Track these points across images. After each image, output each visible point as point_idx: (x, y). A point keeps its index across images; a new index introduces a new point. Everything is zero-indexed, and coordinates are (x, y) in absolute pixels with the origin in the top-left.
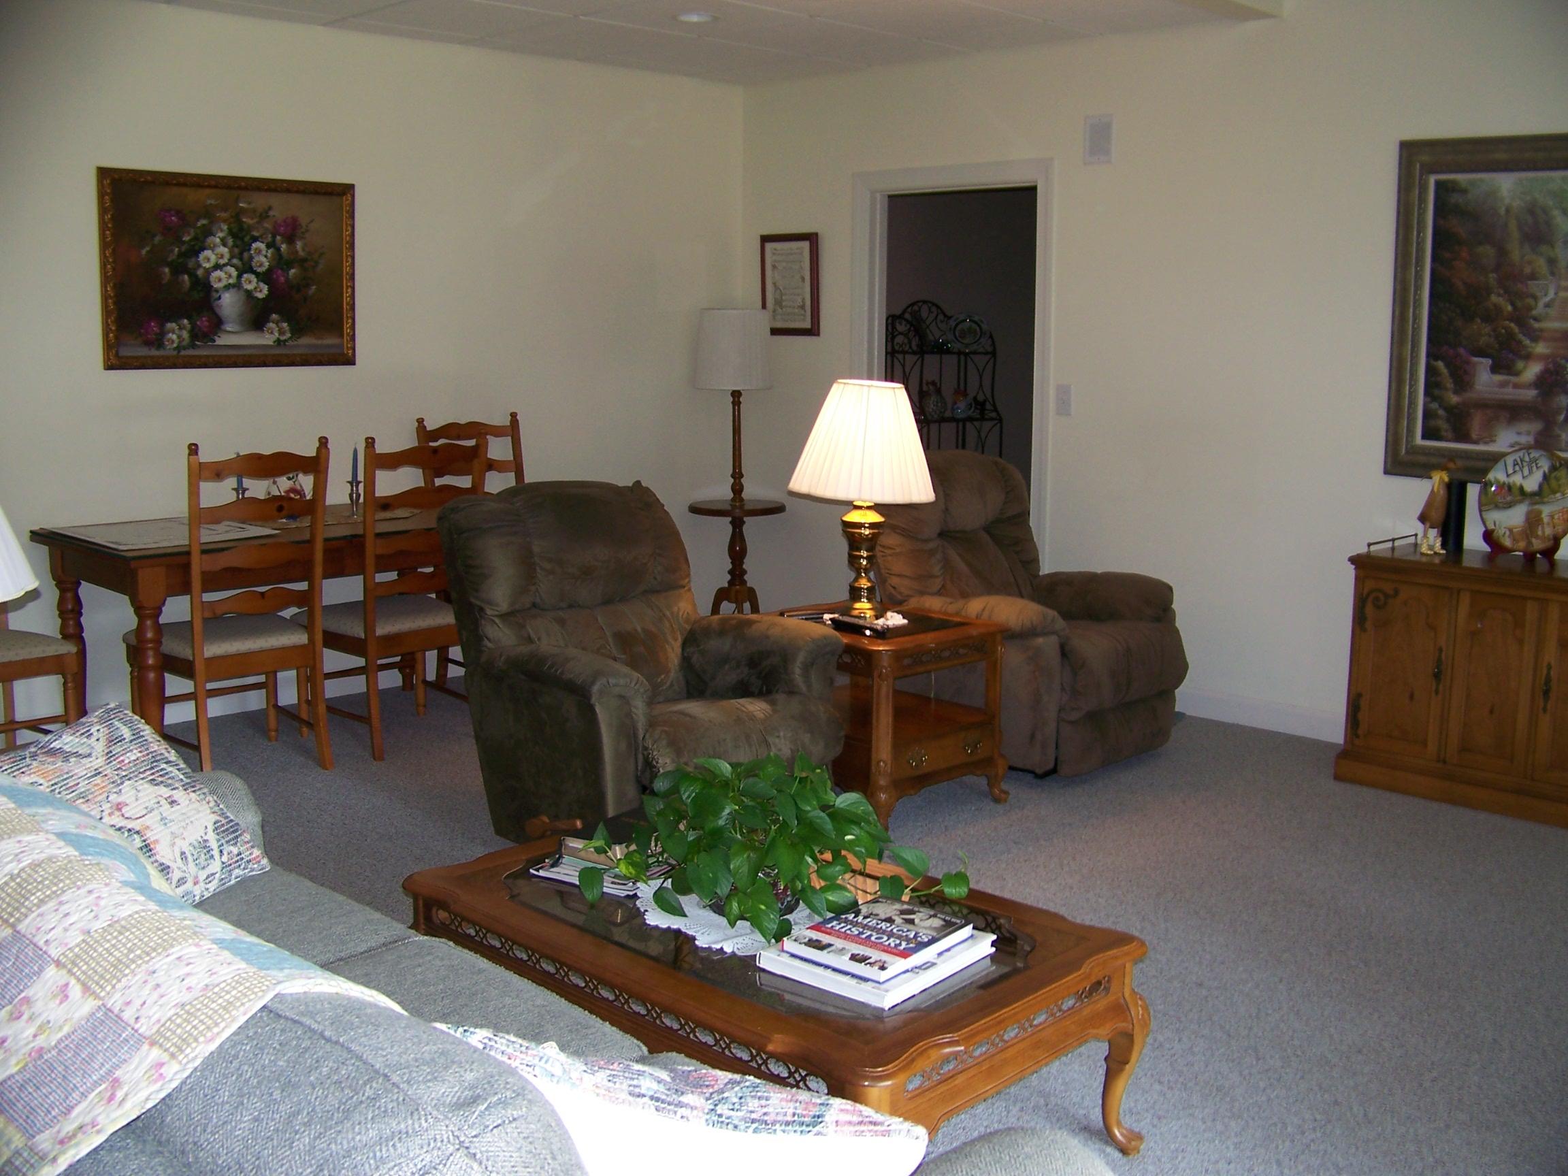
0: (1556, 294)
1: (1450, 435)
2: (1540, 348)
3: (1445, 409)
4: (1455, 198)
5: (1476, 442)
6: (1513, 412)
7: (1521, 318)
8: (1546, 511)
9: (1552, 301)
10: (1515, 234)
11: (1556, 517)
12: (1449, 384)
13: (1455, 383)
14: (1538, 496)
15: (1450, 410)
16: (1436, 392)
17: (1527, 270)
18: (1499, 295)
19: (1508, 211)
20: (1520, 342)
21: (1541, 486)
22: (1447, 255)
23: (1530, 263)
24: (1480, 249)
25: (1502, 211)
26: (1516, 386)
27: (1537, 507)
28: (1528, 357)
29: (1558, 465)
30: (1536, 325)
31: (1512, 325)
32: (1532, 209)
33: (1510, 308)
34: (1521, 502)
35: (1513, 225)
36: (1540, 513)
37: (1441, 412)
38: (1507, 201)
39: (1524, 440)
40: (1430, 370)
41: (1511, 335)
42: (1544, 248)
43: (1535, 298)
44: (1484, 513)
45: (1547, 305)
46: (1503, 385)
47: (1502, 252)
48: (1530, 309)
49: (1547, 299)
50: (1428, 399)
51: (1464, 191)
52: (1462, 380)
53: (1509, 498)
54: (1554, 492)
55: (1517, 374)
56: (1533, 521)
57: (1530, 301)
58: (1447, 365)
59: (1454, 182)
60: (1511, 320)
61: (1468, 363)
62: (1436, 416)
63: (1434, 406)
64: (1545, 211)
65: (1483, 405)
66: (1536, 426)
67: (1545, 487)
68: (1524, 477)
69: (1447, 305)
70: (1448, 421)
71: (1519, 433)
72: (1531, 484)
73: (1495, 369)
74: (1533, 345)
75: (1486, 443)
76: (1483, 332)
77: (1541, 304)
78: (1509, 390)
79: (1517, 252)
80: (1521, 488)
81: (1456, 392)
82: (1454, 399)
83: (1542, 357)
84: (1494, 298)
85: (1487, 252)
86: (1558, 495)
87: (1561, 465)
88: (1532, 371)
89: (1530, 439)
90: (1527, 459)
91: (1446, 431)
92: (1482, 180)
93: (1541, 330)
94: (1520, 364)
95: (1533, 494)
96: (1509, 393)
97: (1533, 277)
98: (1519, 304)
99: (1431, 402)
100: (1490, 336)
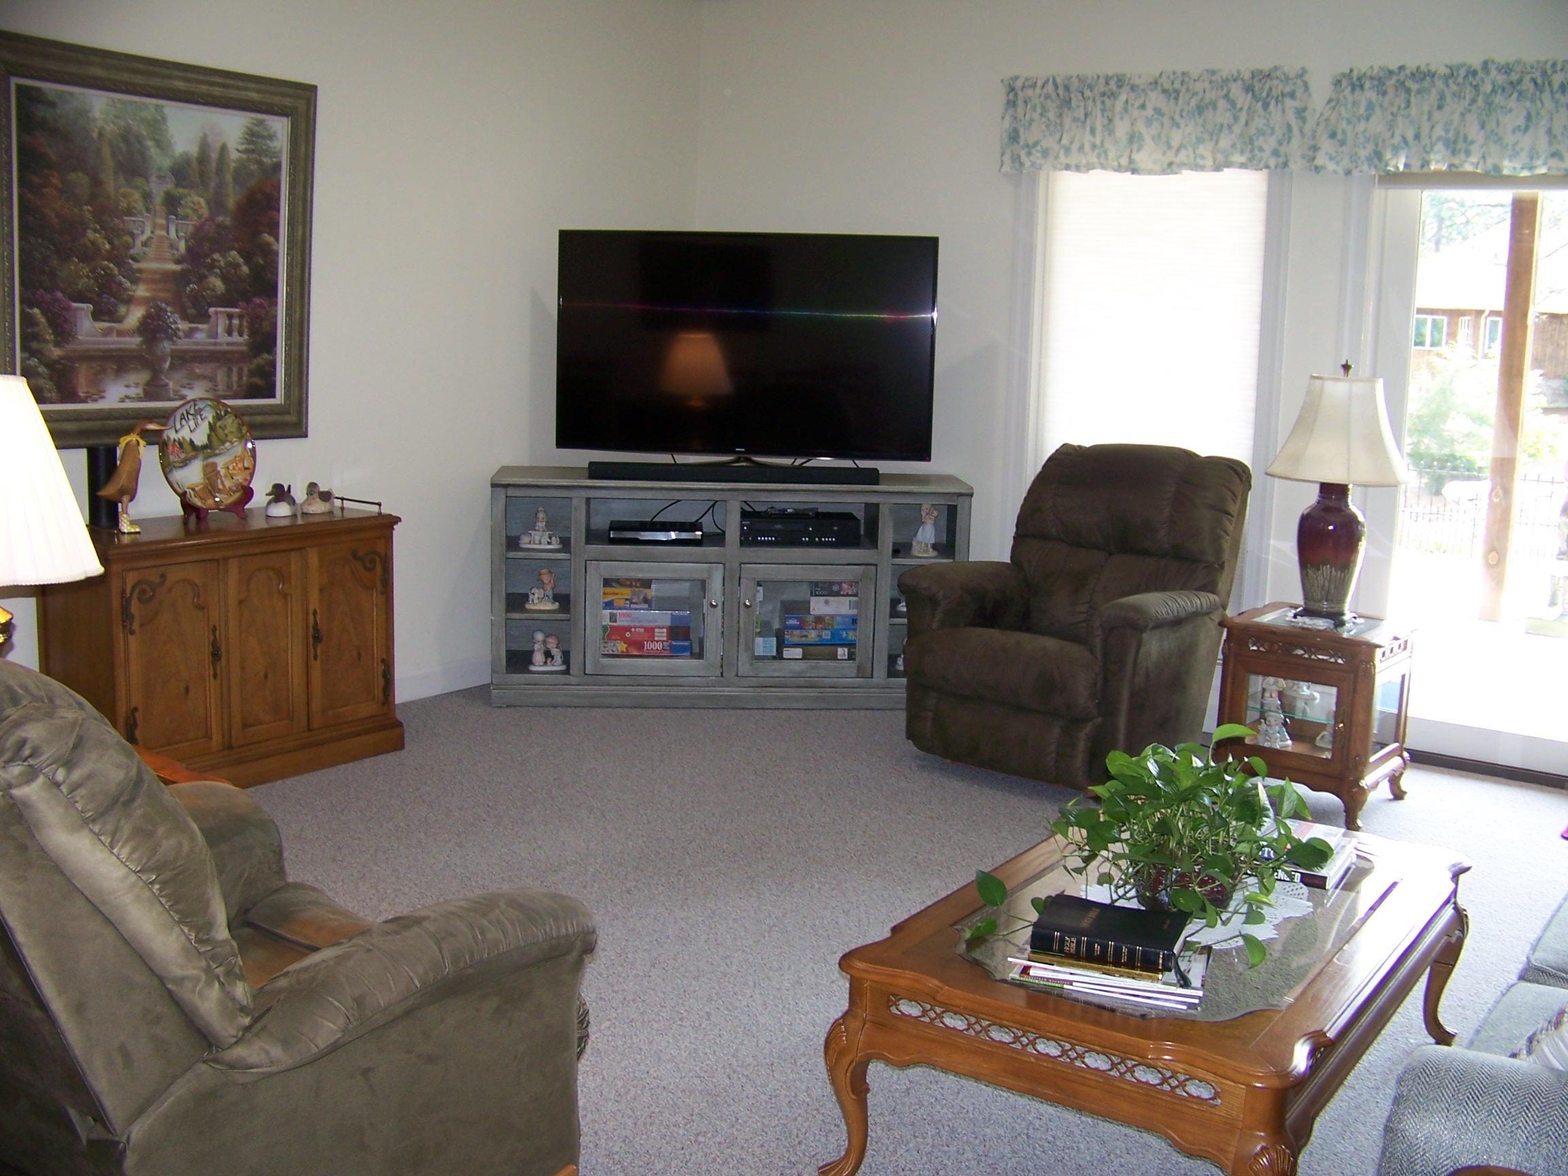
0: (152, 232)
1: (54, 395)
2: (141, 291)
3: (47, 365)
4: (41, 112)
5: (84, 401)
6: (119, 362)
7: (120, 257)
8: (221, 462)
9: (150, 239)
10: (110, 162)
11: (231, 468)
12: (49, 337)
13: (56, 333)
14: (208, 449)
15: (50, 365)
16: (35, 345)
17: (123, 204)
18: (95, 231)
19: (100, 135)
20: (120, 284)
21: (209, 437)
22: (36, 180)
23: (125, 196)
24: (73, 176)
25: (95, 135)
26: (120, 333)
27: (211, 460)
28: (129, 301)
29: (223, 413)
30: (136, 266)
31: (112, 265)
32: (126, 136)
33: (107, 246)
34: (195, 457)
35: (106, 151)
36: (215, 465)
37: (41, 369)
38: (100, 123)
39: (133, 392)
40: (27, 320)
41: (110, 276)
42: (139, 181)
43: (132, 235)
44: (169, 476)
45: (145, 244)
46: (107, 332)
47: (96, 182)
48: (128, 247)
49: (144, 238)
50: (26, 355)
51: (52, 105)
52: (63, 329)
53: (183, 456)
54: (223, 443)
55: (120, 320)
56: (211, 473)
57: (128, 239)
58: (44, 313)
59: (38, 90)
60: (109, 261)
61: (68, 309)
62: (38, 374)
63: (34, 362)
64: (139, 139)
65: (88, 357)
66: (143, 377)
67: (214, 438)
68: (191, 431)
69: (40, 241)
70: (51, 379)
71: (127, 386)
72: (200, 438)
73: (97, 316)
74: (134, 288)
75: (95, 400)
76: (80, 273)
77: (138, 243)
78: (114, 338)
79: (112, 184)
80: (192, 442)
81: (57, 344)
82: (56, 352)
83: (145, 301)
84: (90, 234)
85: (80, 179)
86: (227, 444)
87: (226, 413)
88: (134, 316)
89: (139, 391)
90: (192, 412)
91: (50, 391)
92: (71, 94)
93: (140, 271)
94: (122, 310)
95: (205, 447)
96: (114, 342)
97: (129, 212)
98: (116, 242)
99: (29, 359)
100: (88, 277)
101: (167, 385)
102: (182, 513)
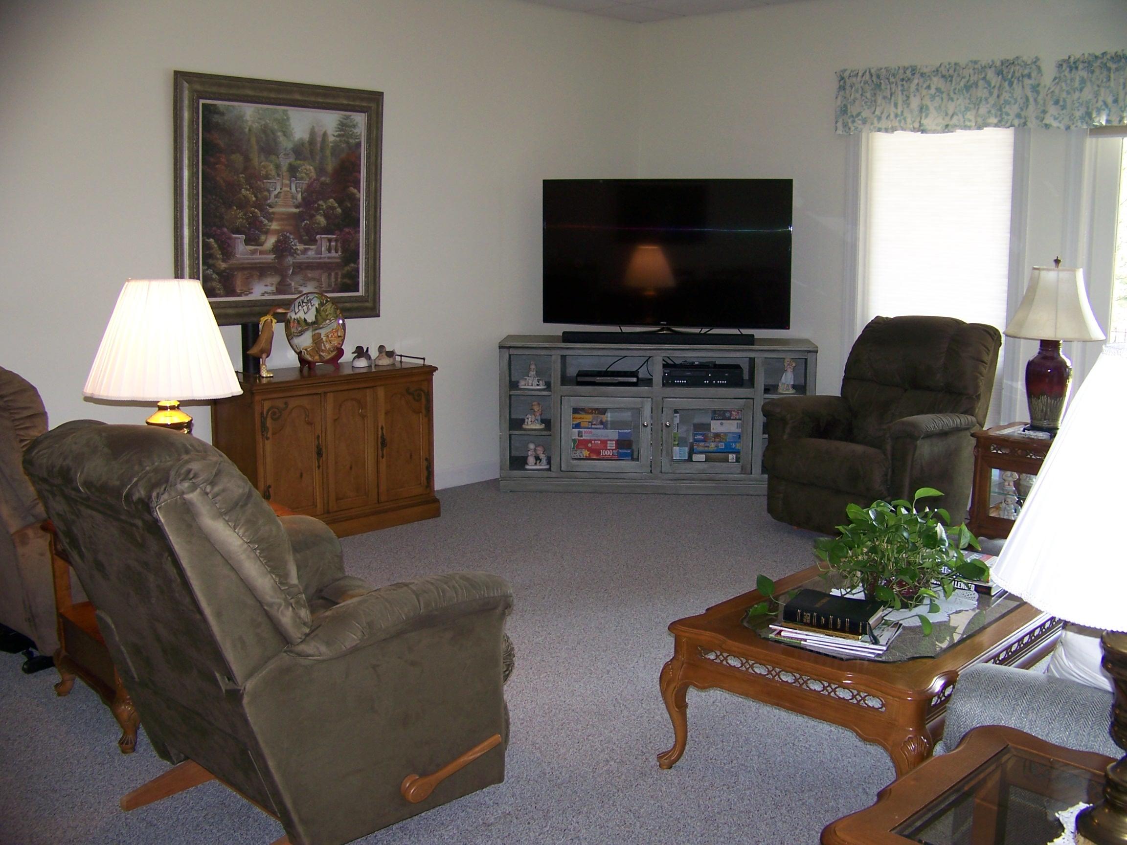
0: (281, 189)
1: (222, 292)
2: (274, 226)
3: (217, 274)
4: (216, 118)
5: (240, 295)
6: (261, 271)
7: (261, 205)
8: (323, 332)
9: (279, 193)
10: (255, 147)
11: (330, 336)
12: (219, 256)
13: (223, 254)
14: (315, 324)
15: (220, 273)
16: (211, 261)
17: (263, 172)
18: (247, 189)
19: (250, 130)
20: (262, 222)
21: (316, 316)
22: (212, 160)
23: (264, 167)
24: (233, 157)
25: (247, 130)
26: (261, 253)
27: (317, 332)
28: (267, 232)
29: (325, 301)
30: (271, 210)
31: (256, 210)
32: (265, 130)
33: (254, 199)
34: (307, 330)
35: (253, 140)
36: (320, 334)
37: (215, 276)
38: (250, 123)
39: (270, 289)
40: (206, 246)
41: (255, 217)
42: (273, 157)
43: (269, 191)
44: (291, 341)
45: (277, 196)
46: (253, 252)
47: (247, 159)
48: (266, 199)
49: (276, 192)
50: (206, 267)
51: (222, 114)
52: (227, 251)
53: (300, 329)
54: (325, 320)
55: (261, 244)
56: (317, 340)
57: (266, 193)
58: (216, 241)
59: (214, 105)
60: (255, 208)
61: (230, 238)
62: (212, 280)
63: (210, 272)
64: (273, 132)
65: (242, 268)
66: (276, 279)
67: (319, 318)
68: (305, 313)
69: (214, 197)
70: (220, 282)
71: (266, 286)
72: (311, 317)
73: (247, 242)
74: (270, 224)
75: (247, 295)
76: (238, 216)
77: (273, 196)
78: (258, 256)
79: (257, 159)
80: (305, 320)
81: (224, 261)
82: (223, 265)
83: (276, 232)
84: (243, 191)
85: (238, 158)
86: (328, 321)
87: (327, 301)
88: (271, 241)
89: (273, 288)
90: (305, 301)
91: (219, 289)
92: (233, 106)
93: (273, 213)
94: (263, 238)
95: (313, 323)
96: (259, 258)
97: (267, 177)
98: (259, 196)
99: (207, 269)
100: (242, 218)
101: (291, 284)
102: (299, 365)
